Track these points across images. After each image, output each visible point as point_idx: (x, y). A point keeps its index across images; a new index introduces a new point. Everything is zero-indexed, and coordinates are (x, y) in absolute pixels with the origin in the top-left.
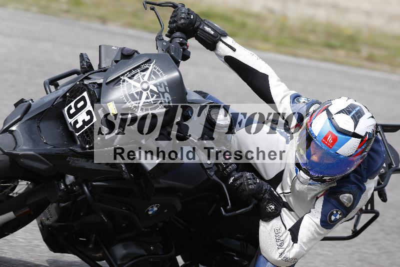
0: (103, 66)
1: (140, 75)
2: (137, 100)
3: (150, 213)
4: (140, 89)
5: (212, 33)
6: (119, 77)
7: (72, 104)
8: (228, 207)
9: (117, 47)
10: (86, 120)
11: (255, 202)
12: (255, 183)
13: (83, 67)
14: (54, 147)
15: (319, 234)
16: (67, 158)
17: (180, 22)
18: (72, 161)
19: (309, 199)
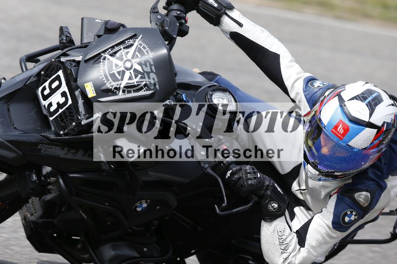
0: (85, 41)
1: (123, 52)
2: (119, 80)
3: (139, 209)
4: (123, 69)
5: (216, 5)
6: (99, 54)
7: (47, 84)
8: (224, 205)
9: (101, 20)
10: (61, 103)
11: (255, 199)
12: (255, 178)
13: (62, 41)
14: (25, 133)
15: (331, 237)
16: (38, 146)
18: (44, 149)
19: (322, 197)
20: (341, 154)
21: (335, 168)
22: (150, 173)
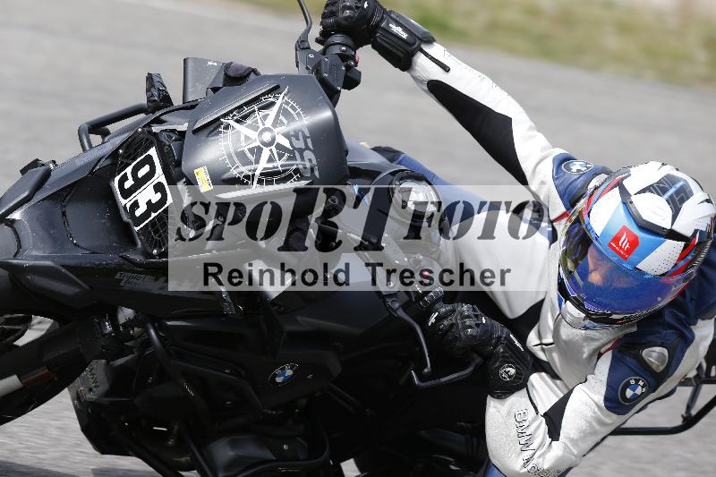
0: (190, 98)
1: (259, 115)
2: (251, 163)
3: (279, 380)
4: (258, 143)
5: (405, 36)
6: (218, 119)
8: (426, 370)
9: (218, 62)
11: (478, 360)
12: (477, 325)
13: (152, 99)
14: (93, 253)
15: (601, 423)
16: (115, 274)
17: (341, 15)
18: (125, 279)
19: (585, 356)
20: (623, 283)
21: (613, 307)
22: (299, 318)
